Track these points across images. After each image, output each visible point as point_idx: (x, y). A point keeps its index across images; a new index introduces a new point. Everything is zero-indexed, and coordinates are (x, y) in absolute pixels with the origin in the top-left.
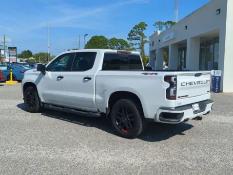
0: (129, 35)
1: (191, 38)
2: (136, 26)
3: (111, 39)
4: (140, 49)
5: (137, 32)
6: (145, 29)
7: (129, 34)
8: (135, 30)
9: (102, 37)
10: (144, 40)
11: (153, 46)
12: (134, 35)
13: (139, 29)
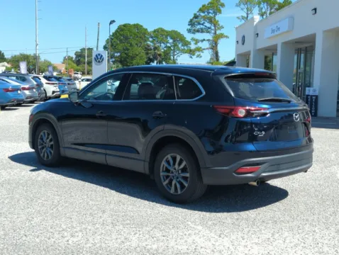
0: (191, 23)
1: (325, 32)
2: (203, 6)
3: (155, 31)
4: (211, 50)
5: (204, 18)
6: (220, 12)
7: (191, 21)
8: (202, 14)
9: (137, 26)
10: (218, 32)
11: (243, 44)
12: (199, 24)
13: (209, 13)
